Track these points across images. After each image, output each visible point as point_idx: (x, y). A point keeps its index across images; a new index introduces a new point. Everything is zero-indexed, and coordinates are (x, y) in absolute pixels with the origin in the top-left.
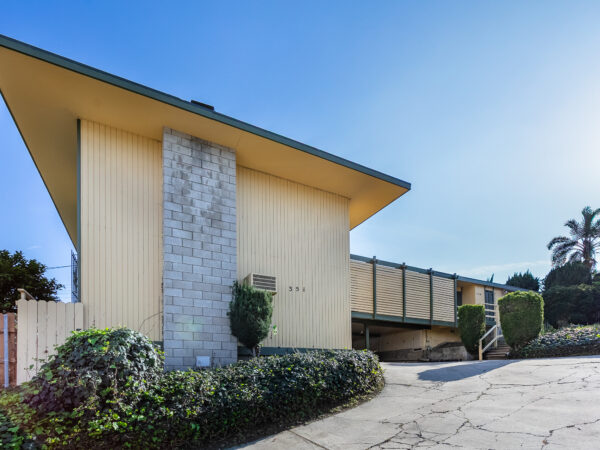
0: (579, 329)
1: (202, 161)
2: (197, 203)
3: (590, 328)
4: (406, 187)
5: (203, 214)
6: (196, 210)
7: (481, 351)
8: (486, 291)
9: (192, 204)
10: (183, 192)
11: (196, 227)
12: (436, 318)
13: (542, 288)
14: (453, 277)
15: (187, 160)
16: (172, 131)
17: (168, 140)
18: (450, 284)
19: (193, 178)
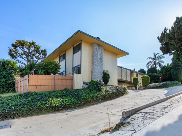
0: (155, 84)
1: (99, 48)
2: (99, 56)
3: (157, 84)
4: (128, 54)
5: (99, 59)
6: (98, 58)
7: (138, 88)
8: (136, 74)
9: (98, 57)
10: (97, 54)
11: (98, 61)
12: (127, 80)
13: (146, 73)
14: (130, 70)
15: (97, 49)
16: (96, 43)
17: (95, 45)
18: (130, 71)
19: (98, 52)
